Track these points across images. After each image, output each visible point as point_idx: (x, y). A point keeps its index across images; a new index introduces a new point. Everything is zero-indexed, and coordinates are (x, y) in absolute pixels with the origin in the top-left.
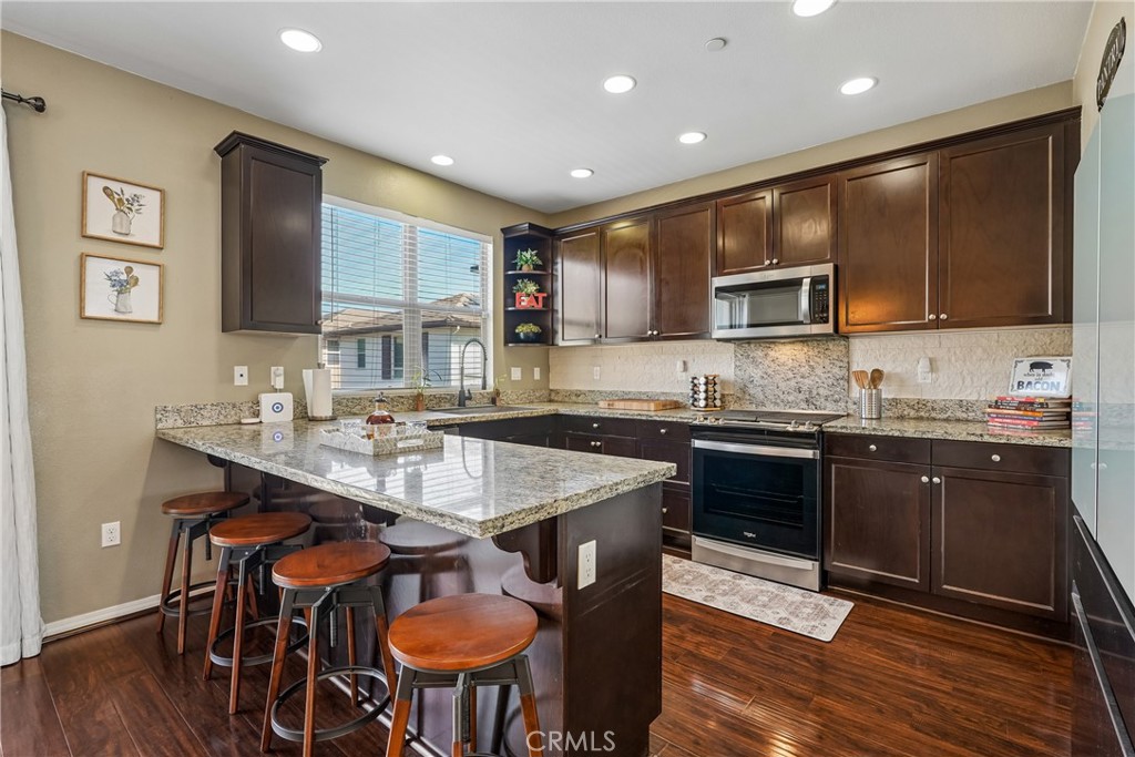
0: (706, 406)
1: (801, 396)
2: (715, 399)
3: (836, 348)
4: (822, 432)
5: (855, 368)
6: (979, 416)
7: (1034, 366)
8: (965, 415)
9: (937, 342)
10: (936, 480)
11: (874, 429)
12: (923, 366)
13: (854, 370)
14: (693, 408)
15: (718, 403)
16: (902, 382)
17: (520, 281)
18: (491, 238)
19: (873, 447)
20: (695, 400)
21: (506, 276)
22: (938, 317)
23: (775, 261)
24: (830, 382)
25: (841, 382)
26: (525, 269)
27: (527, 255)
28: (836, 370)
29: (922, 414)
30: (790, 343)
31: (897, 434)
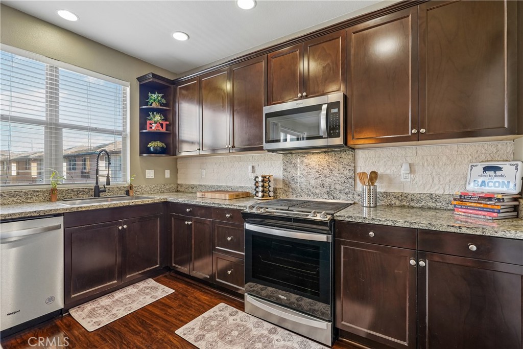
0: (263, 196)
1: (324, 190)
2: (270, 191)
3: (346, 157)
4: (333, 220)
5: (359, 170)
6: (444, 205)
7: (486, 169)
8: (434, 205)
9: (414, 152)
10: (422, 263)
11: (373, 219)
12: (405, 169)
13: (358, 172)
14: (255, 197)
15: (272, 194)
16: (390, 180)
17: (151, 113)
18: (129, 83)
19: (372, 234)
20: (257, 192)
21: (141, 110)
22: (418, 132)
23: (304, 94)
24: (343, 180)
25: (350, 180)
26: (154, 106)
27: (155, 96)
28: (347, 172)
29: (404, 203)
30: (317, 153)
31: (390, 224)
